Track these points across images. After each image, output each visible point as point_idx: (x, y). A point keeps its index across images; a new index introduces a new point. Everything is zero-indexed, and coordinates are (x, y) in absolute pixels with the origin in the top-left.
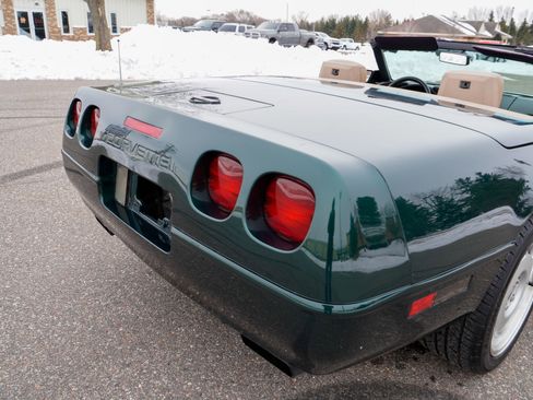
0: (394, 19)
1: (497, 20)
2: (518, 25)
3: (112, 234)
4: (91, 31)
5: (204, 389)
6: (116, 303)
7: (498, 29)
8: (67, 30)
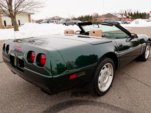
0: (99, 15)
1: (127, 13)
2: (133, 13)
3: (15, 74)
4: (13, 26)
5: (36, 105)
6: (17, 90)
7: (128, 15)
8: (6, 26)
